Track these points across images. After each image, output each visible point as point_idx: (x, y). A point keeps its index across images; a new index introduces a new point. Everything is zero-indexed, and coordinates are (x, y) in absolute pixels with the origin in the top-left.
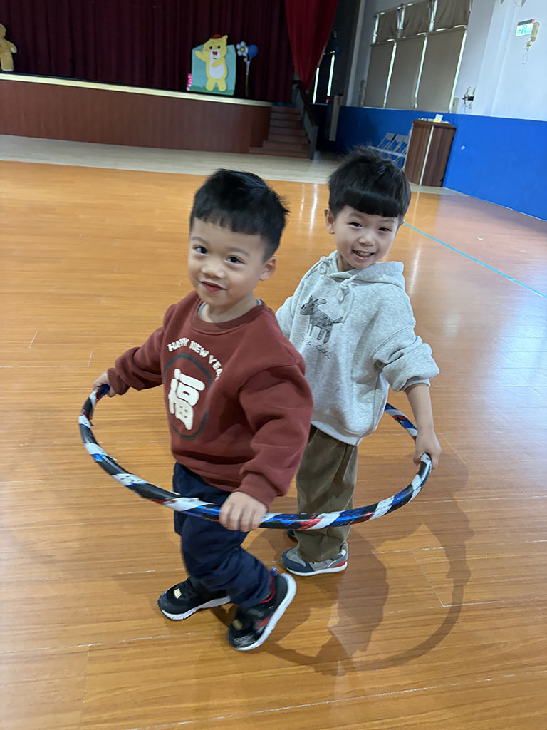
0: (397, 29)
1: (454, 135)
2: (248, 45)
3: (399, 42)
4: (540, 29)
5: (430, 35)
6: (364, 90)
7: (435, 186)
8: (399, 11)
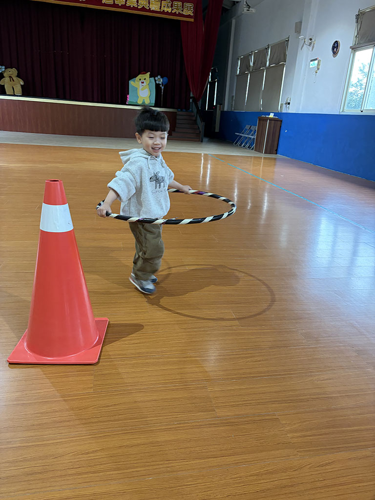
0: (250, 66)
1: (281, 124)
2: (162, 77)
3: (251, 73)
4: (321, 63)
5: (268, 69)
6: (234, 101)
7: (272, 154)
8: (251, 55)
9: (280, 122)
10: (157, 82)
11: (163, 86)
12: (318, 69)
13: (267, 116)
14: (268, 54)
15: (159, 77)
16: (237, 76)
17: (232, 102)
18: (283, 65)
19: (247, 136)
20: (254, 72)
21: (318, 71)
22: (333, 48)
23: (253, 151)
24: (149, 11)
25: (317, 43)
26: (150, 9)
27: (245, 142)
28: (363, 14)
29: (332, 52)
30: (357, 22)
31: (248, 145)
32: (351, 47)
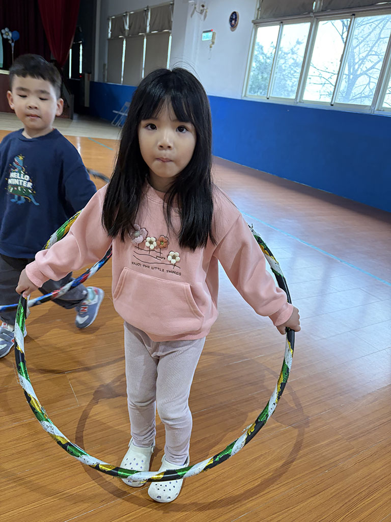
0: (125, 30)
2: (11, 30)
3: (126, 38)
4: (216, 37)
5: (149, 36)
6: (106, 72)
8: (125, 16)
10: (5, 36)
11: (13, 42)
12: (213, 43)
14: (147, 18)
15: (7, 29)
16: (109, 40)
17: (104, 71)
18: (168, 33)
20: (131, 37)
21: (213, 46)
22: (231, 19)
25: (210, 10)
29: (229, 26)
32: (252, 21)
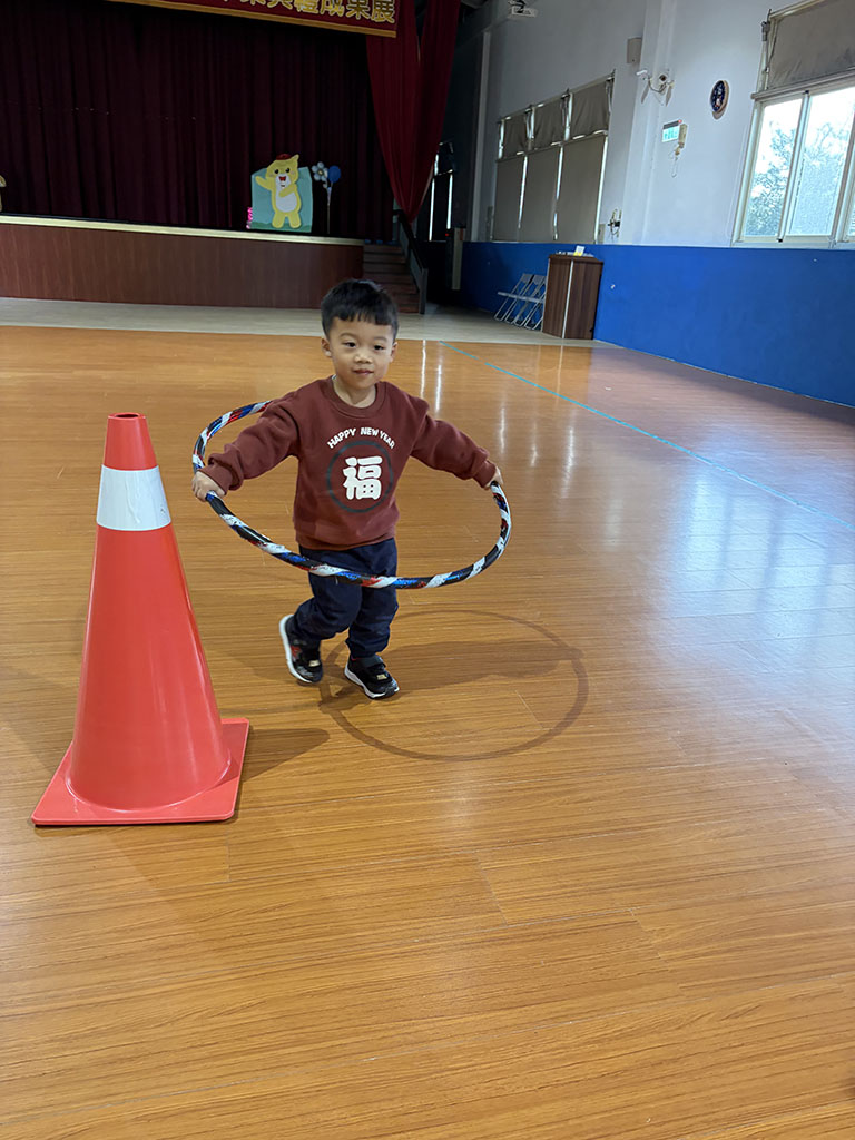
0: (527, 138)
1: (601, 270)
2: (327, 166)
3: (529, 155)
4: (687, 133)
5: (566, 145)
6: (492, 222)
7: (583, 338)
8: (528, 114)
9: (598, 266)
10: (317, 178)
11: (329, 186)
12: (681, 145)
13: (569, 253)
14: (566, 112)
15: (320, 165)
16: (499, 161)
17: (489, 221)
18: (603, 137)
19: (524, 298)
20: (537, 152)
21: (681, 150)
22: (714, 97)
23: (540, 333)
24: (294, 13)
25: (677, 86)
26: (295, 8)
27: (521, 311)
28: (780, 21)
29: (711, 107)
30: (766, 39)
31: (527, 319)
32: (753, 96)
